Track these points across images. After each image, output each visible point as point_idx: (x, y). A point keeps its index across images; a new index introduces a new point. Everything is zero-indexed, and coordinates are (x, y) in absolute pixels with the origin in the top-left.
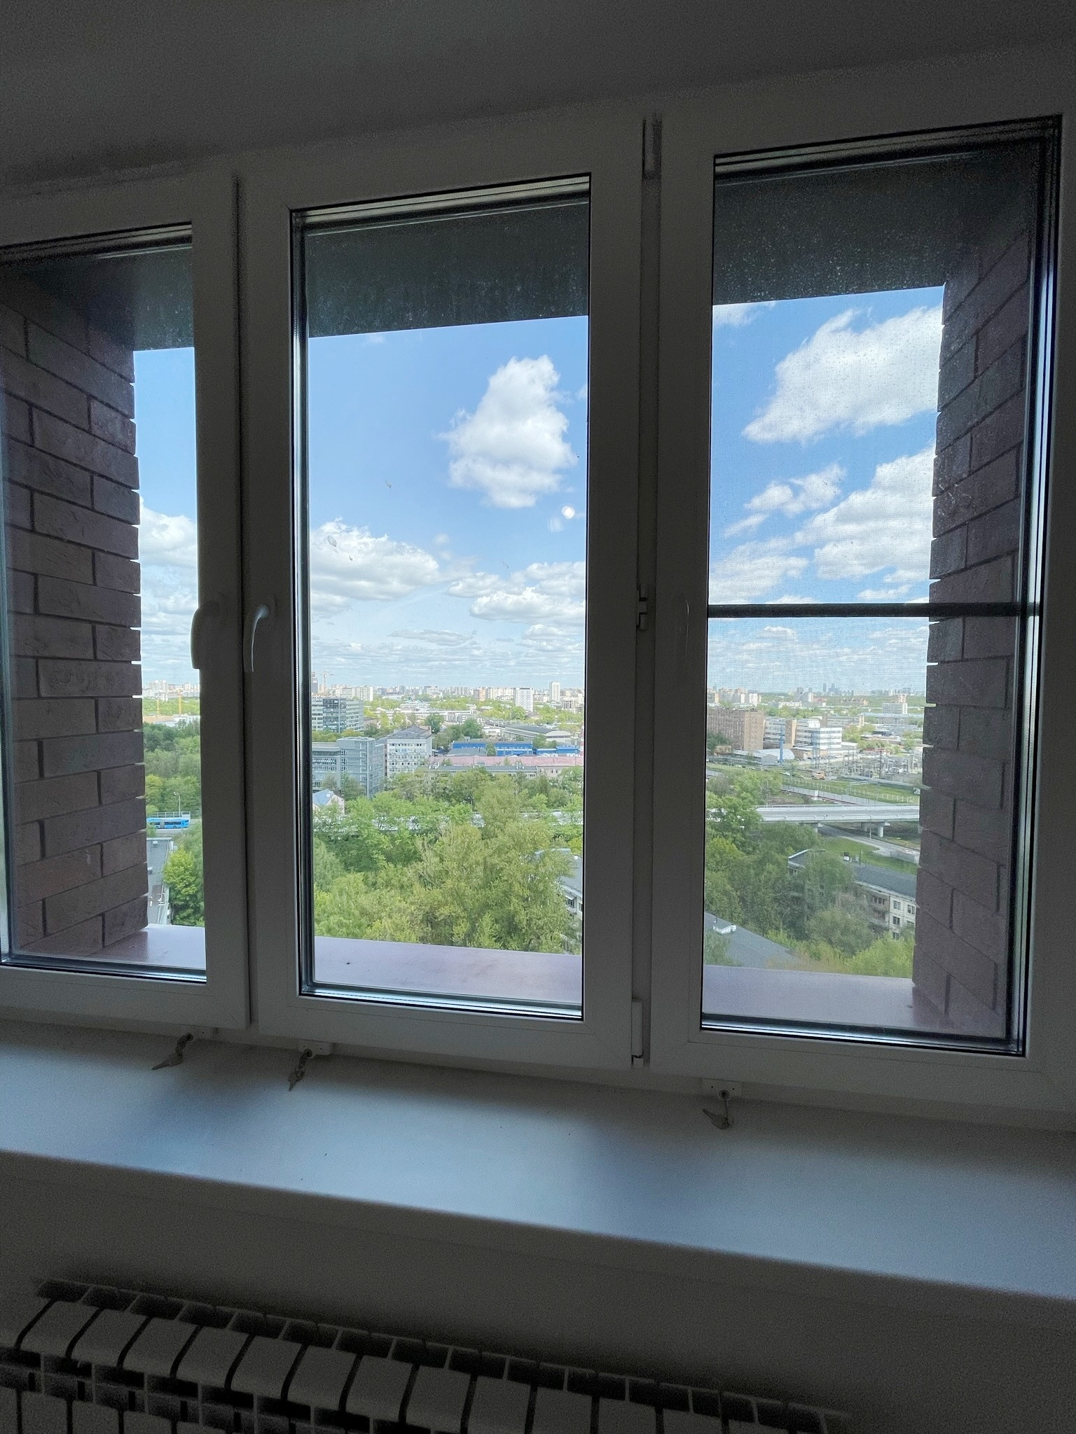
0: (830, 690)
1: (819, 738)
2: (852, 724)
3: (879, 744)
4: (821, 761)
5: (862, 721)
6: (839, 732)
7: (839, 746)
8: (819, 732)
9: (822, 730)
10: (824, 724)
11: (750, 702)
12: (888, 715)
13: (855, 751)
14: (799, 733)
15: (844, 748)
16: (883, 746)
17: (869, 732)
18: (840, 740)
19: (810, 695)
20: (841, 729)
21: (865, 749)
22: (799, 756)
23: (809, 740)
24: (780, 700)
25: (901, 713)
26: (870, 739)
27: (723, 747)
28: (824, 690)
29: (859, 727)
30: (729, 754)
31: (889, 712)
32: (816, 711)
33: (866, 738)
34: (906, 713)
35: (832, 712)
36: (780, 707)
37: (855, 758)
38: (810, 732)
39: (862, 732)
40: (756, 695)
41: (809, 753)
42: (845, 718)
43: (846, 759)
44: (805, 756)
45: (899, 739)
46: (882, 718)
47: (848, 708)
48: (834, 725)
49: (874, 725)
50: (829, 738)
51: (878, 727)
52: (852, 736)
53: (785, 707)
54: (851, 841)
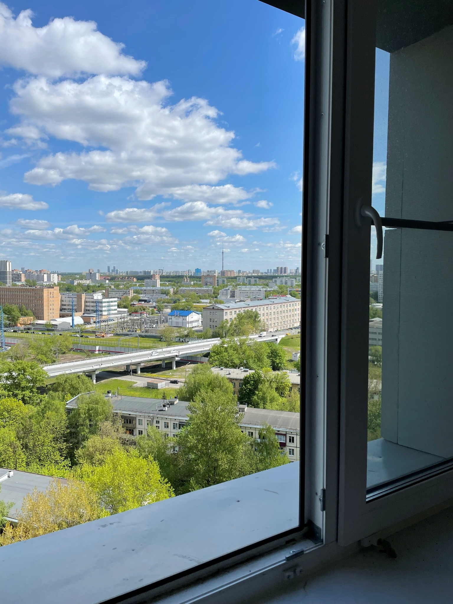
0: (113, 271)
1: (102, 307)
2: (125, 295)
3: (142, 309)
4: (103, 324)
5: (132, 293)
6: (115, 301)
7: (116, 312)
8: (102, 302)
9: (104, 300)
10: (105, 296)
11: (52, 281)
12: (149, 288)
13: (126, 314)
14: (88, 304)
15: (119, 313)
16: (144, 310)
17: (137, 300)
18: (116, 307)
19: (97, 275)
20: (116, 299)
21: (133, 313)
22: (87, 321)
23: (94, 309)
24: (75, 279)
25: (157, 286)
26: (137, 305)
28: (109, 271)
29: (130, 297)
31: (149, 286)
32: (100, 287)
33: (134, 304)
34: (159, 287)
35: (113, 287)
36: (75, 284)
37: (126, 319)
38: (96, 302)
39: (132, 300)
40: (56, 275)
41: (94, 318)
42: (121, 291)
43: (120, 320)
44: (92, 321)
45: (154, 304)
46: (145, 290)
47: (123, 284)
48: (113, 296)
49: (139, 295)
50: (109, 306)
51: (142, 296)
52: (124, 304)
53: (79, 284)
54: (120, 380)
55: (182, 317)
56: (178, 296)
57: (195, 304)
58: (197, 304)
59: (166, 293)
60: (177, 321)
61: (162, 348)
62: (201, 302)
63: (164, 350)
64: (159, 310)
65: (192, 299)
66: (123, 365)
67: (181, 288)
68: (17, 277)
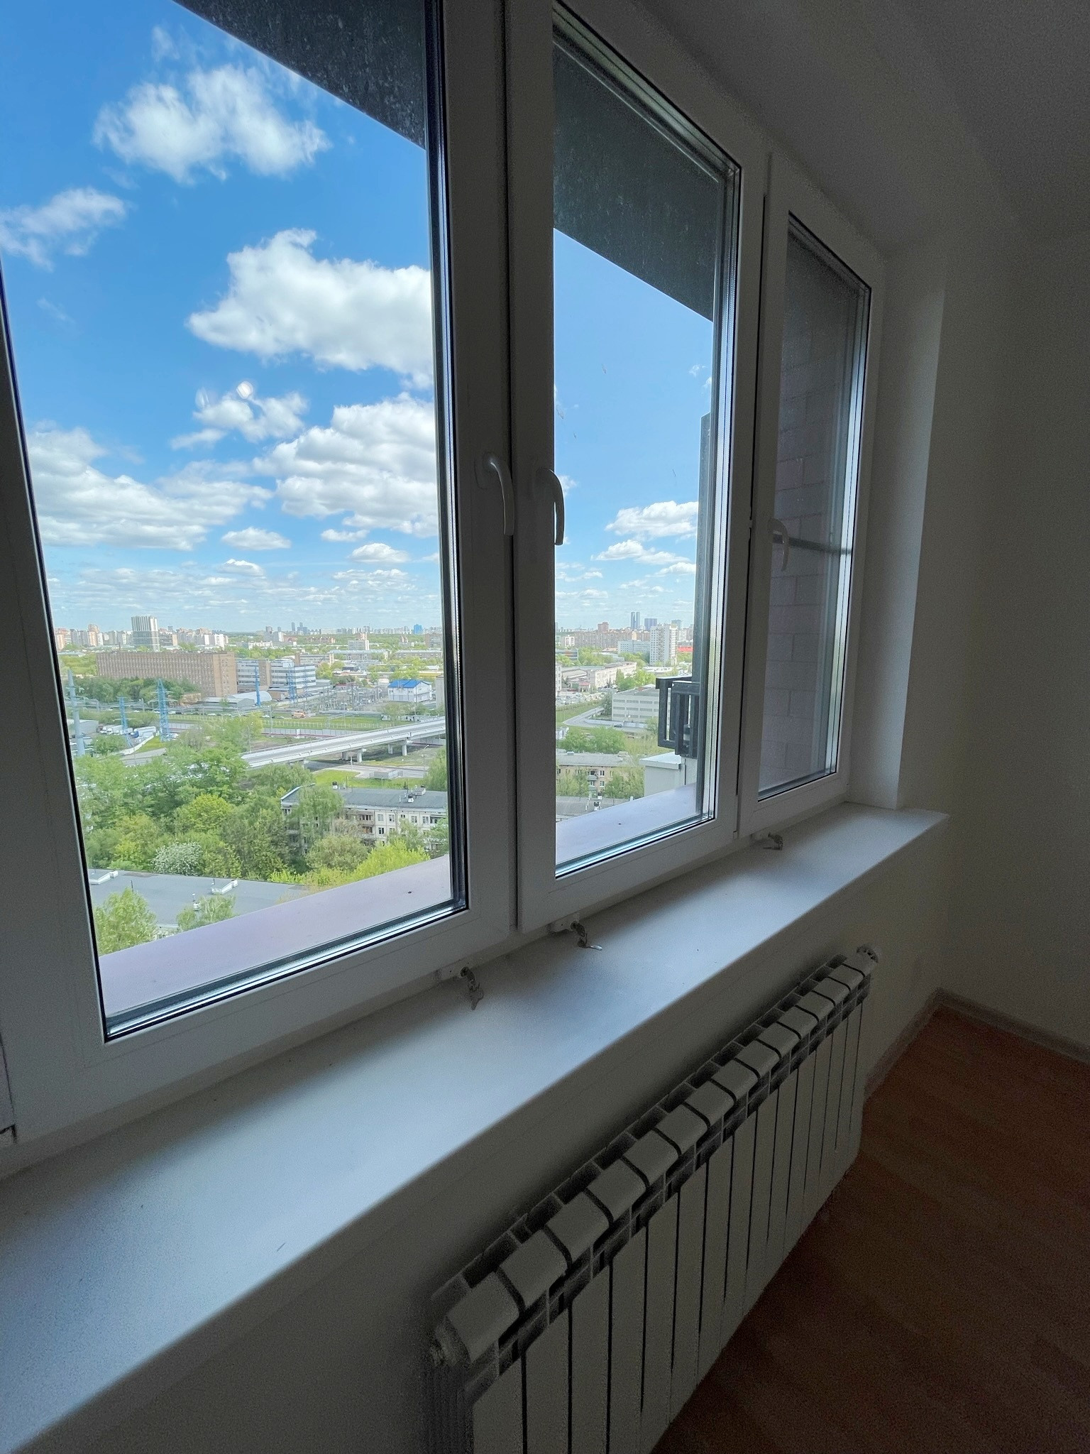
0: (299, 629)
1: (294, 678)
2: (323, 662)
3: (350, 680)
4: (298, 700)
5: (332, 658)
6: (312, 670)
7: (315, 684)
8: (293, 672)
9: (296, 669)
10: (297, 663)
11: (216, 643)
12: (354, 652)
13: (329, 687)
14: (274, 674)
15: (319, 685)
16: (353, 680)
17: (339, 668)
18: (314, 678)
19: (280, 635)
20: (314, 667)
21: (338, 685)
22: (276, 697)
23: (284, 680)
24: (249, 640)
25: (365, 649)
26: (341, 675)
27: (192, 695)
28: (294, 629)
29: (330, 664)
30: (198, 703)
31: (354, 648)
32: (288, 650)
33: (337, 674)
34: (369, 649)
35: (303, 651)
36: (250, 647)
37: (329, 694)
38: (284, 671)
39: (333, 668)
40: (221, 636)
41: (286, 693)
42: (316, 657)
43: (322, 695)
44: (283, 697)
45: (365, 673)
46: (350, 655)
47: (317, 647)
48: (306, 663)
49: (342, 661)
50: (306, 676)
51: (346, 663)
52: (324, 673)
53: (255, 648)
54: (336, 771)
55: (406, 689)
56: (395, 662)
57: (420, 672)
58: (423, 672)
59: (380, 658)
60: (400, 694)
61: (388, 729)
62: (428, 669)
63: (390, 731)
64: (374, 680)
65: (415, 665)
66: (337, 753)
67: (399, 651)
68: (166, 640)
